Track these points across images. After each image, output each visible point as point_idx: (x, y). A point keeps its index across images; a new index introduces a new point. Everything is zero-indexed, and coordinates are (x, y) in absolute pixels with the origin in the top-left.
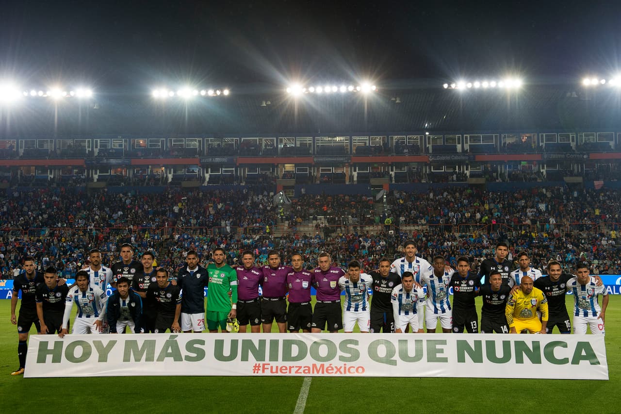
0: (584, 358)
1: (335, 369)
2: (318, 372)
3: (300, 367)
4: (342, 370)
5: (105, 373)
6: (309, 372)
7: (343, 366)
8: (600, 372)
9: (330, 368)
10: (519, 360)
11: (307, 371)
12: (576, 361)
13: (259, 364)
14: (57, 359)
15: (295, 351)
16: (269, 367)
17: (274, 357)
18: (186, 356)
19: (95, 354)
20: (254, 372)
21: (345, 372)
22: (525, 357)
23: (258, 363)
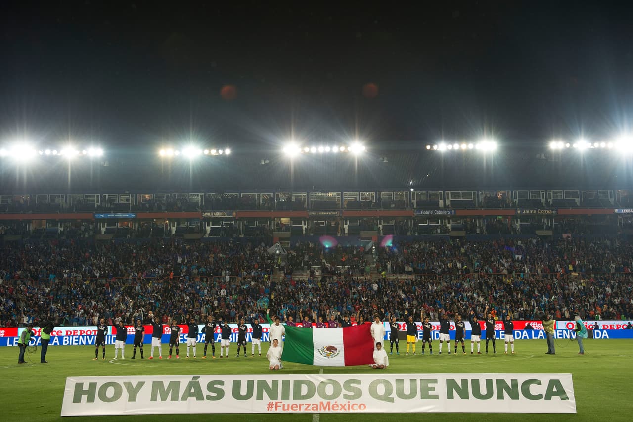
0: (556, 394)
1: (339, 405)
2: (325, 409)
3: (309, 405)
4: (346, 407)
5: (135, 412)
6: (317, 409)
7: (347, 403)
8: (568, 406)
9: (335, 406)
10: (500, 397)
11: (315, 408)
12: (548, 397)
13: (273, 402)
14: (91, 399)
15: (304, 390)
16: (281, 405)
17: (286, 396)
18: (207, 396)
19: (125, 394)
20: (268, 410)
21: (349, 409)
22: (505, 393)
23: (271, 401)
